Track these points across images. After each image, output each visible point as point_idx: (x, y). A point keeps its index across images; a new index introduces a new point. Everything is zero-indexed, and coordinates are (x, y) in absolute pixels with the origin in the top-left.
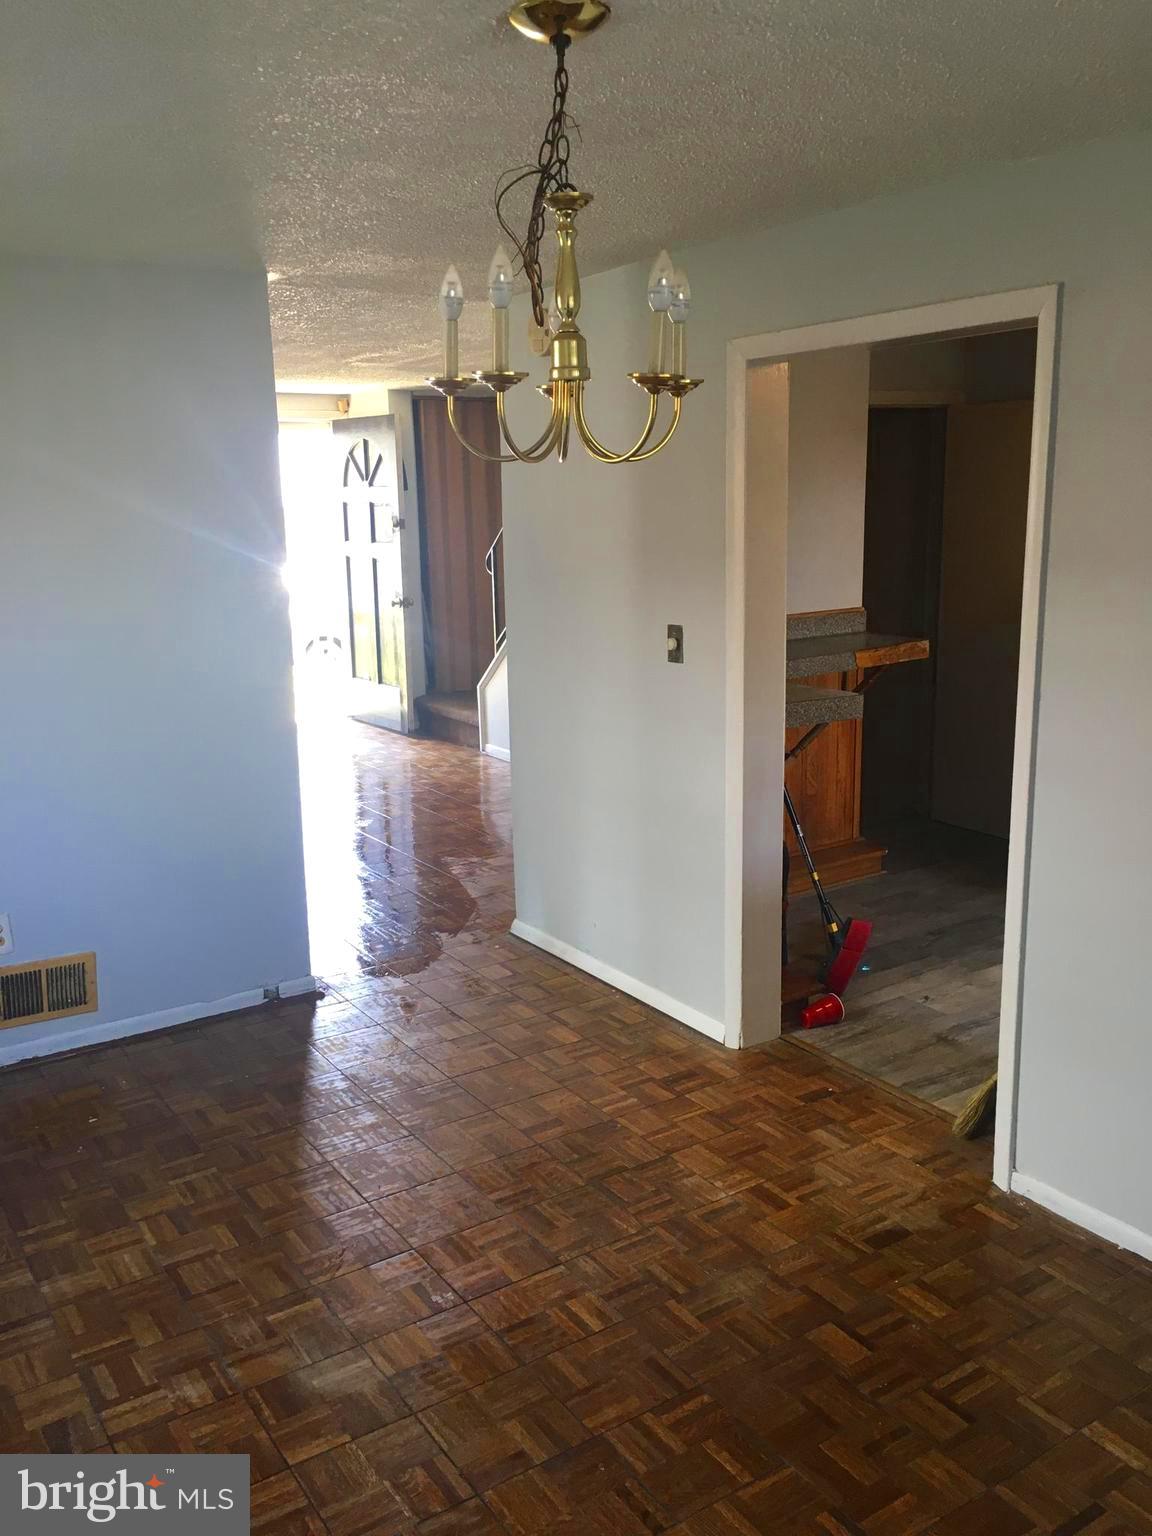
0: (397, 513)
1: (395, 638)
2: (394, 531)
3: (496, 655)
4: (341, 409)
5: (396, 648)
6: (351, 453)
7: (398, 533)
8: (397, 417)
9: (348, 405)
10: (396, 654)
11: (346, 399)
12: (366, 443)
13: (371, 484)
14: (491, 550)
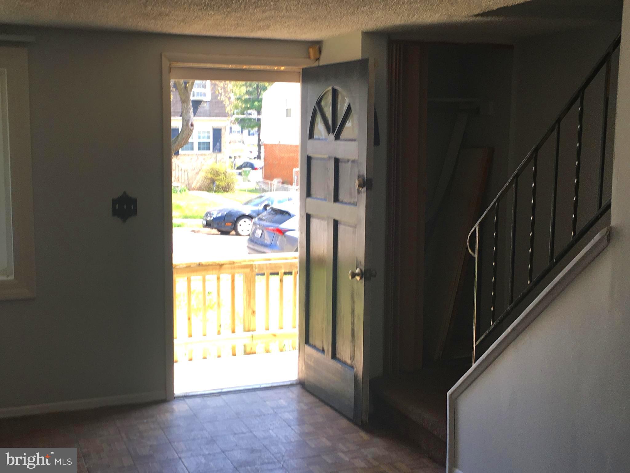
0: (364, 172)
1: (353, 312)
2: (359, 192)
3: (474, 365)
4: (312, 57)
5: (353, 323)
6: (319, 103)
7: (364, 195)
8: (371, 62)
9: (320, 52)
10: (353, 330)
11: (318, 45)
12: (335, 93)
13: (337, 137)
14: (477, 226)
